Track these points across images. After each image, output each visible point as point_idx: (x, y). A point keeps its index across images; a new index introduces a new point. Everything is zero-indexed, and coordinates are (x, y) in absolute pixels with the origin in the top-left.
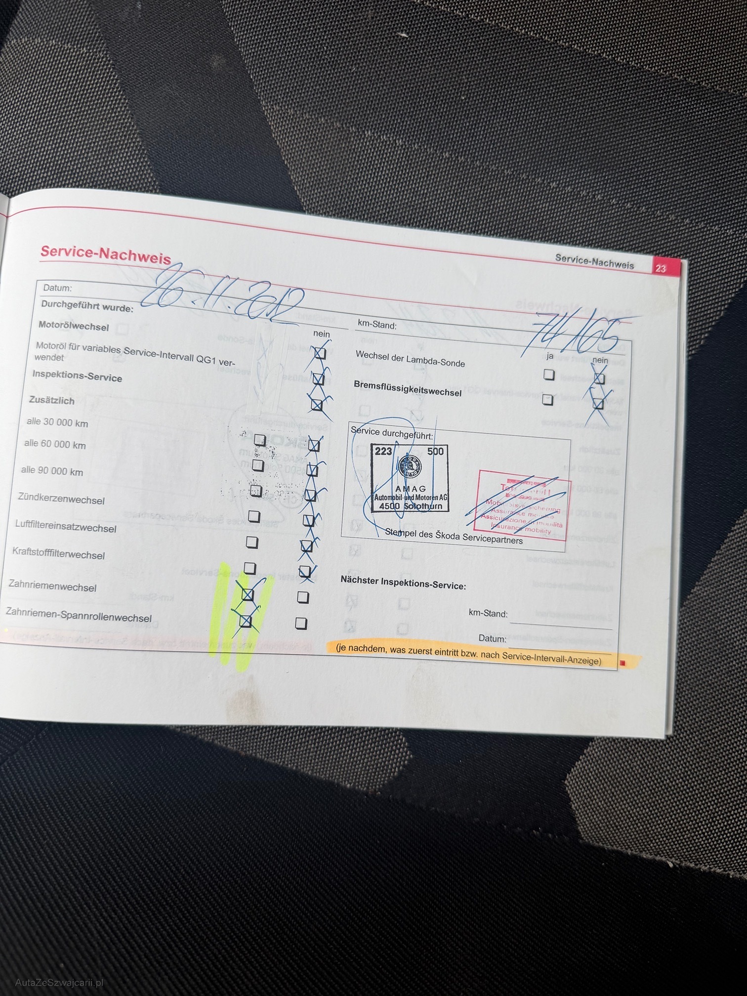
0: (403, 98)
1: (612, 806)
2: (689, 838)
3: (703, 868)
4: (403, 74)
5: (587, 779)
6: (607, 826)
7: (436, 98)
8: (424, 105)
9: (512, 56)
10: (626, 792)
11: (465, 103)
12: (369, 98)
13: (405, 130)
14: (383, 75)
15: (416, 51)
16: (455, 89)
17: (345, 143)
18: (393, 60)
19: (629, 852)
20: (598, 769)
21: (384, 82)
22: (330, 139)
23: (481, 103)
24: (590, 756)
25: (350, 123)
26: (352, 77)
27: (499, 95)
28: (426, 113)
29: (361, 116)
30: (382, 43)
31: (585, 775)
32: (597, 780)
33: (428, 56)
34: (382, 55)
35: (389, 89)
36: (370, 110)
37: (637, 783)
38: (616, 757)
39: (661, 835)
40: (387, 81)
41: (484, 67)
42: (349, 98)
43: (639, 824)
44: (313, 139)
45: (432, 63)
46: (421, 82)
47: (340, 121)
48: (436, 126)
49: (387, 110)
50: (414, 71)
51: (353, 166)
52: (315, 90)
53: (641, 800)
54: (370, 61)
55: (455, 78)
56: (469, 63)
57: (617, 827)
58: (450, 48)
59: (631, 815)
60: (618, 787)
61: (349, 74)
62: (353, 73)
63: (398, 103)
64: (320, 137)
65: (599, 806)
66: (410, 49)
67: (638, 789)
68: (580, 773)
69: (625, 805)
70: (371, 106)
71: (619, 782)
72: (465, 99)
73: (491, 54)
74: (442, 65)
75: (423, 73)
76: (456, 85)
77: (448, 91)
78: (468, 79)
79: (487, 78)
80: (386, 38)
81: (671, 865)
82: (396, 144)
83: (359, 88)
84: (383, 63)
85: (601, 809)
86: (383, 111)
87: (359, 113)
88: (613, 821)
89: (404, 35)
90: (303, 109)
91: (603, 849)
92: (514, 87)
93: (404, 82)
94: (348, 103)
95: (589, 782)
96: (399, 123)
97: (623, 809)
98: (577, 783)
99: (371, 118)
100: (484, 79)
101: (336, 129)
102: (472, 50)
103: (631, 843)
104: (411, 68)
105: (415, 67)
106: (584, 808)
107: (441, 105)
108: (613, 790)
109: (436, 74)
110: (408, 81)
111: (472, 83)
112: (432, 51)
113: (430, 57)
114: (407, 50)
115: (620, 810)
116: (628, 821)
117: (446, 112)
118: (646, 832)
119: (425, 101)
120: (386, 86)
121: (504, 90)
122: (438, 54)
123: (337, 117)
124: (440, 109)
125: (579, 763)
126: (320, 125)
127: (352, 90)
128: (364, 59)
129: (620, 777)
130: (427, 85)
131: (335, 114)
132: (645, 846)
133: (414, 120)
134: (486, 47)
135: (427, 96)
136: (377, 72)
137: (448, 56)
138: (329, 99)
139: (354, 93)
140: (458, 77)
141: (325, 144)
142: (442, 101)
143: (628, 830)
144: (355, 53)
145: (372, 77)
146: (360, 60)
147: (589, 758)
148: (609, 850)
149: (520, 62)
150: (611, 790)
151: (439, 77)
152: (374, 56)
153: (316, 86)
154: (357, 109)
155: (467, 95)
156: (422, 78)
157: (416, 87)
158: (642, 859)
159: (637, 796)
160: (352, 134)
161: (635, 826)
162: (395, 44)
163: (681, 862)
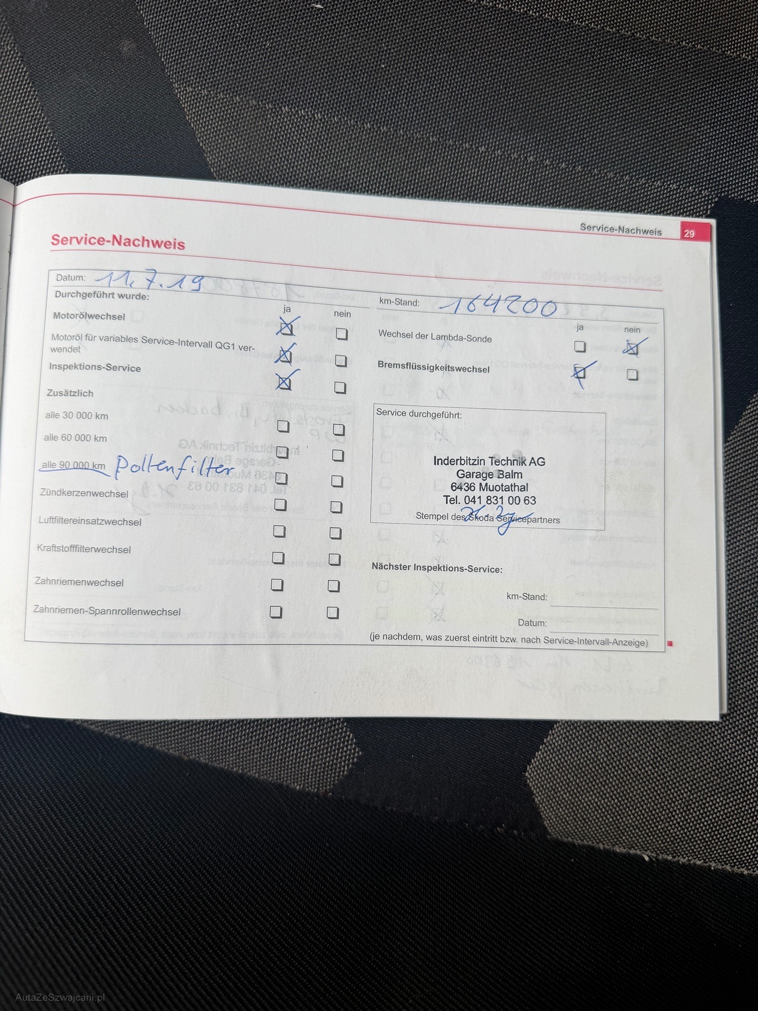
0: (320, 71)
1: (578, 798)
2: (663, 829)
3: (682, 860)
4: (319, 46)
5: (549, 770)
6: (575, 819)
7: (355, 68)
8: (343, 76)
9: (434, 20)
10: (591, 782)
11: (385, 72)
12: (285, 72)
13: (323, 103)
14: (298, 48)
15: (332, 22)
16: (374, 58)
17: (262, 121)
18: (309, 33)
19: (601, 846)
20: (560, 760)
21: (300, 56)
22: (246, 117)
23: (402, 70)
24: (551, 745)
25: (266, 100)
26: (266, 53)
27: (421, 61)
28: (344, 84)
29: (278, 92)
30: (296, 16)
31: (546, 766)
32: (560, 770)
33: (345, 26)
34: (297, 28)
35: (305, 62)
36: (286, 85)
37: (604, 773)
38: (579, 746)
39: (633, 827)
40: (304, 55)
41: (404, 33)
42: (264, 75)
43: (608, 816)
44: (229, 118)
45: (350, 33)
46: (338, 53)
47: (256, 98)
48: (355, 97)
49: (304, 84)
50: (330, 43)
51: (270, 144)
52: (228, 68)
53: (609, 790)
54: (284, 35)
55: (374, 46)
56: (388, 30)
57: (584, 820)
58: (368, 16)
59: (599, 806)
60: (583, 777)
61: (264, 50)
62: (267, 49)
63: (316, 76)
64: (236, 116)
65: (564, 799)
66: (326, 20)
67: (605, 778)
68: (541, 764)
69: (591, 796)
70: (287, 81)
71: (584, 772)
72: (386, 67)
73: (411, 19)
74: (360, 34)
75: (341, 44)
76: (375, 54)
77: (367, 60)
78: (387, 46)
79: (408, 44)
80: (301, 11)
81: (647, 859)
82: (315, 118)
83: (274, 63)
84: (298, 36)
85: (567, 802)
86: (300, 85)
87: (275, 89)
88: (580, 813)
89: (319, 6)
90: (217, 89)
91: (573, 845)
92: (437, 52)
93: (321, 53)
94: (264, 79)
95: (551, 773)
96: (318, 97)
97: (590, 801)
98: (539, 775)
99: (287, 93)
100: (404, 45)
101: (252, 107)
102: (391, 17)
103: (601, 836)
104: (328, 39)
105: (332, 38)
106: (548, 801)
107: (360, 75)
108: (578, 781)
109: (354, 44)
110: (325, 52)
111: (392, 51)
112: (349, 21)
113: (347, 27)
114: (322, 21)
115: (586, 802)
116: (596, 813)
117: (365, 82)
118: (616, 824)
119: (344, 72)
120: (302, 59)
121: (426, 55)
122: (356, 23)
123: (253, 95)
124: (359, 80)
125: (540, 753)
126: (235, 104)
127: (267, 66)
128: (278, 33)
129: (585, 767)
130: (345, 55)
131: (250, 91)
132: (617, 839)
133: (332, 92)
134: (405, 13)
135: (345, 67)
136: (292, 45)
137: (366, 24)
138: (243, 77)
139: (269, 69)
140: (377, 45)
141: (241, 123)
142: (361, 70)
143: (597, 823)
144: (269, 27)
145: (287, 51)
146: (274, 34)
147: (550, 748)
148: (579, 845)
149: (442, 26)
150: (575, 781)
151: (357, 47)
152: (289, 30)
153: (230, 64)
154: (272, 85)
155: (387, 63)
156: (339, 48)
157: (333, 58)
158: (615, 853)
159: (604, 786)
160: (268, 110)
161: (604, 818)
162: (310, 16)
163: (658, 854)
